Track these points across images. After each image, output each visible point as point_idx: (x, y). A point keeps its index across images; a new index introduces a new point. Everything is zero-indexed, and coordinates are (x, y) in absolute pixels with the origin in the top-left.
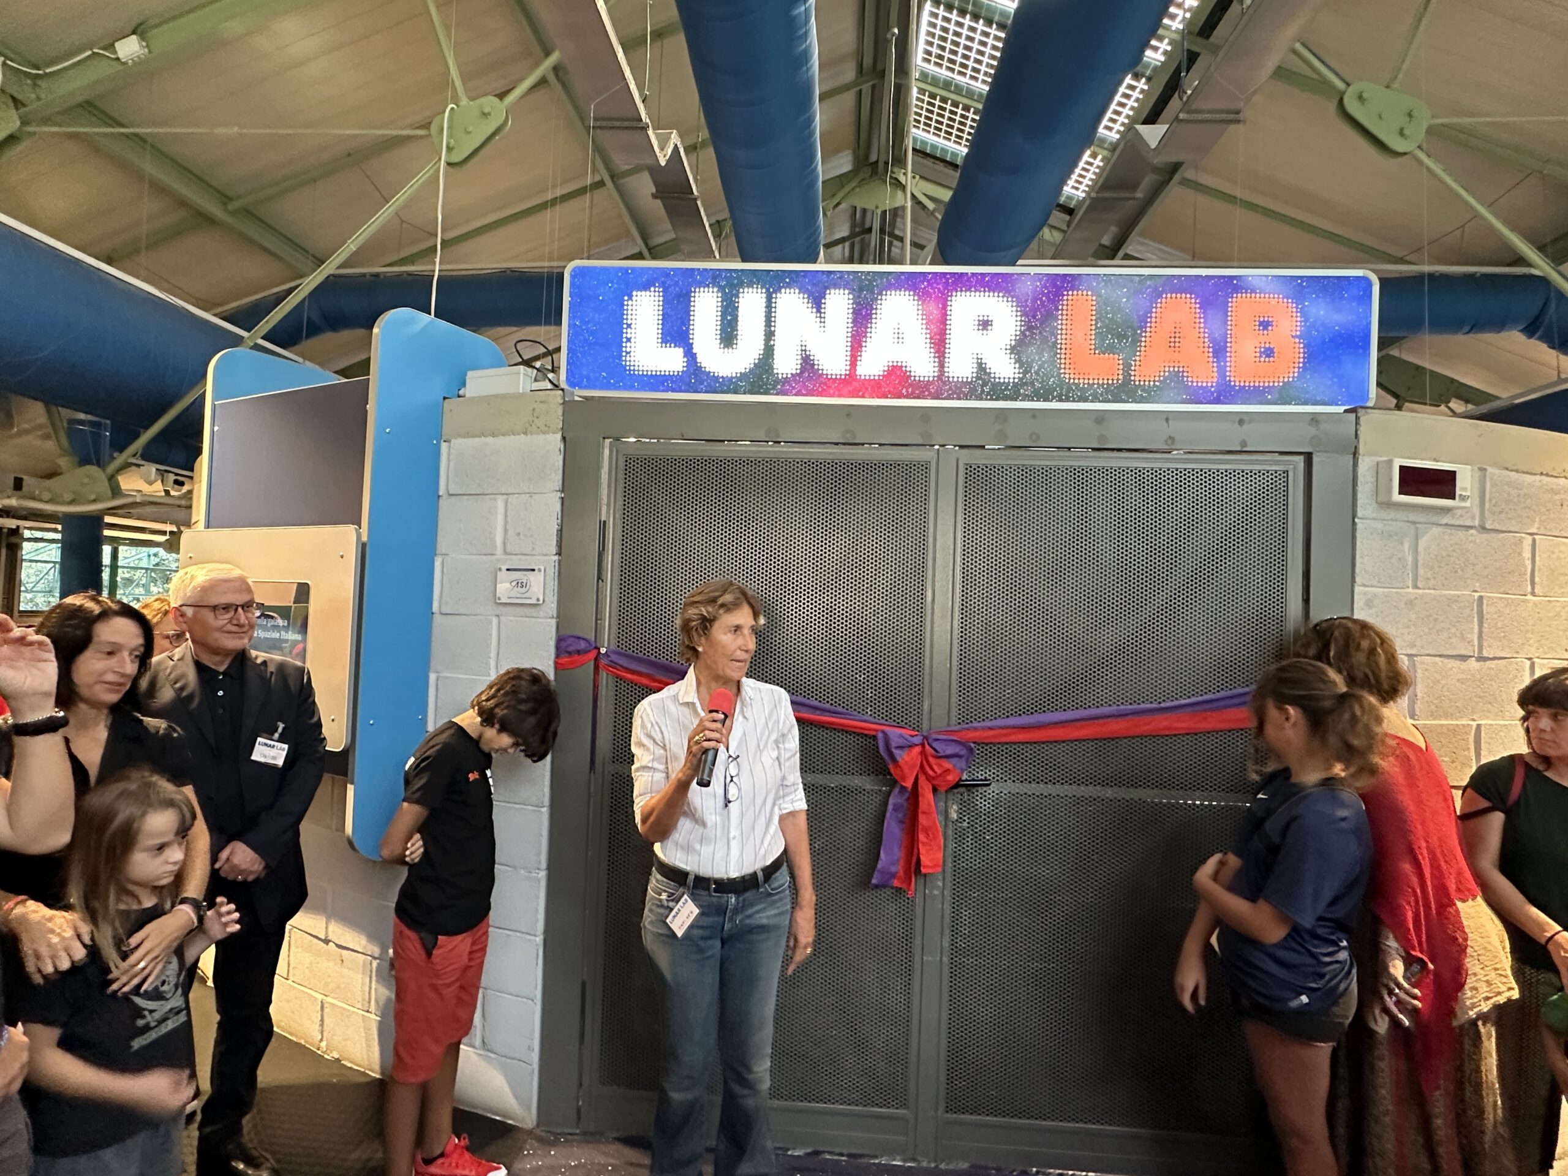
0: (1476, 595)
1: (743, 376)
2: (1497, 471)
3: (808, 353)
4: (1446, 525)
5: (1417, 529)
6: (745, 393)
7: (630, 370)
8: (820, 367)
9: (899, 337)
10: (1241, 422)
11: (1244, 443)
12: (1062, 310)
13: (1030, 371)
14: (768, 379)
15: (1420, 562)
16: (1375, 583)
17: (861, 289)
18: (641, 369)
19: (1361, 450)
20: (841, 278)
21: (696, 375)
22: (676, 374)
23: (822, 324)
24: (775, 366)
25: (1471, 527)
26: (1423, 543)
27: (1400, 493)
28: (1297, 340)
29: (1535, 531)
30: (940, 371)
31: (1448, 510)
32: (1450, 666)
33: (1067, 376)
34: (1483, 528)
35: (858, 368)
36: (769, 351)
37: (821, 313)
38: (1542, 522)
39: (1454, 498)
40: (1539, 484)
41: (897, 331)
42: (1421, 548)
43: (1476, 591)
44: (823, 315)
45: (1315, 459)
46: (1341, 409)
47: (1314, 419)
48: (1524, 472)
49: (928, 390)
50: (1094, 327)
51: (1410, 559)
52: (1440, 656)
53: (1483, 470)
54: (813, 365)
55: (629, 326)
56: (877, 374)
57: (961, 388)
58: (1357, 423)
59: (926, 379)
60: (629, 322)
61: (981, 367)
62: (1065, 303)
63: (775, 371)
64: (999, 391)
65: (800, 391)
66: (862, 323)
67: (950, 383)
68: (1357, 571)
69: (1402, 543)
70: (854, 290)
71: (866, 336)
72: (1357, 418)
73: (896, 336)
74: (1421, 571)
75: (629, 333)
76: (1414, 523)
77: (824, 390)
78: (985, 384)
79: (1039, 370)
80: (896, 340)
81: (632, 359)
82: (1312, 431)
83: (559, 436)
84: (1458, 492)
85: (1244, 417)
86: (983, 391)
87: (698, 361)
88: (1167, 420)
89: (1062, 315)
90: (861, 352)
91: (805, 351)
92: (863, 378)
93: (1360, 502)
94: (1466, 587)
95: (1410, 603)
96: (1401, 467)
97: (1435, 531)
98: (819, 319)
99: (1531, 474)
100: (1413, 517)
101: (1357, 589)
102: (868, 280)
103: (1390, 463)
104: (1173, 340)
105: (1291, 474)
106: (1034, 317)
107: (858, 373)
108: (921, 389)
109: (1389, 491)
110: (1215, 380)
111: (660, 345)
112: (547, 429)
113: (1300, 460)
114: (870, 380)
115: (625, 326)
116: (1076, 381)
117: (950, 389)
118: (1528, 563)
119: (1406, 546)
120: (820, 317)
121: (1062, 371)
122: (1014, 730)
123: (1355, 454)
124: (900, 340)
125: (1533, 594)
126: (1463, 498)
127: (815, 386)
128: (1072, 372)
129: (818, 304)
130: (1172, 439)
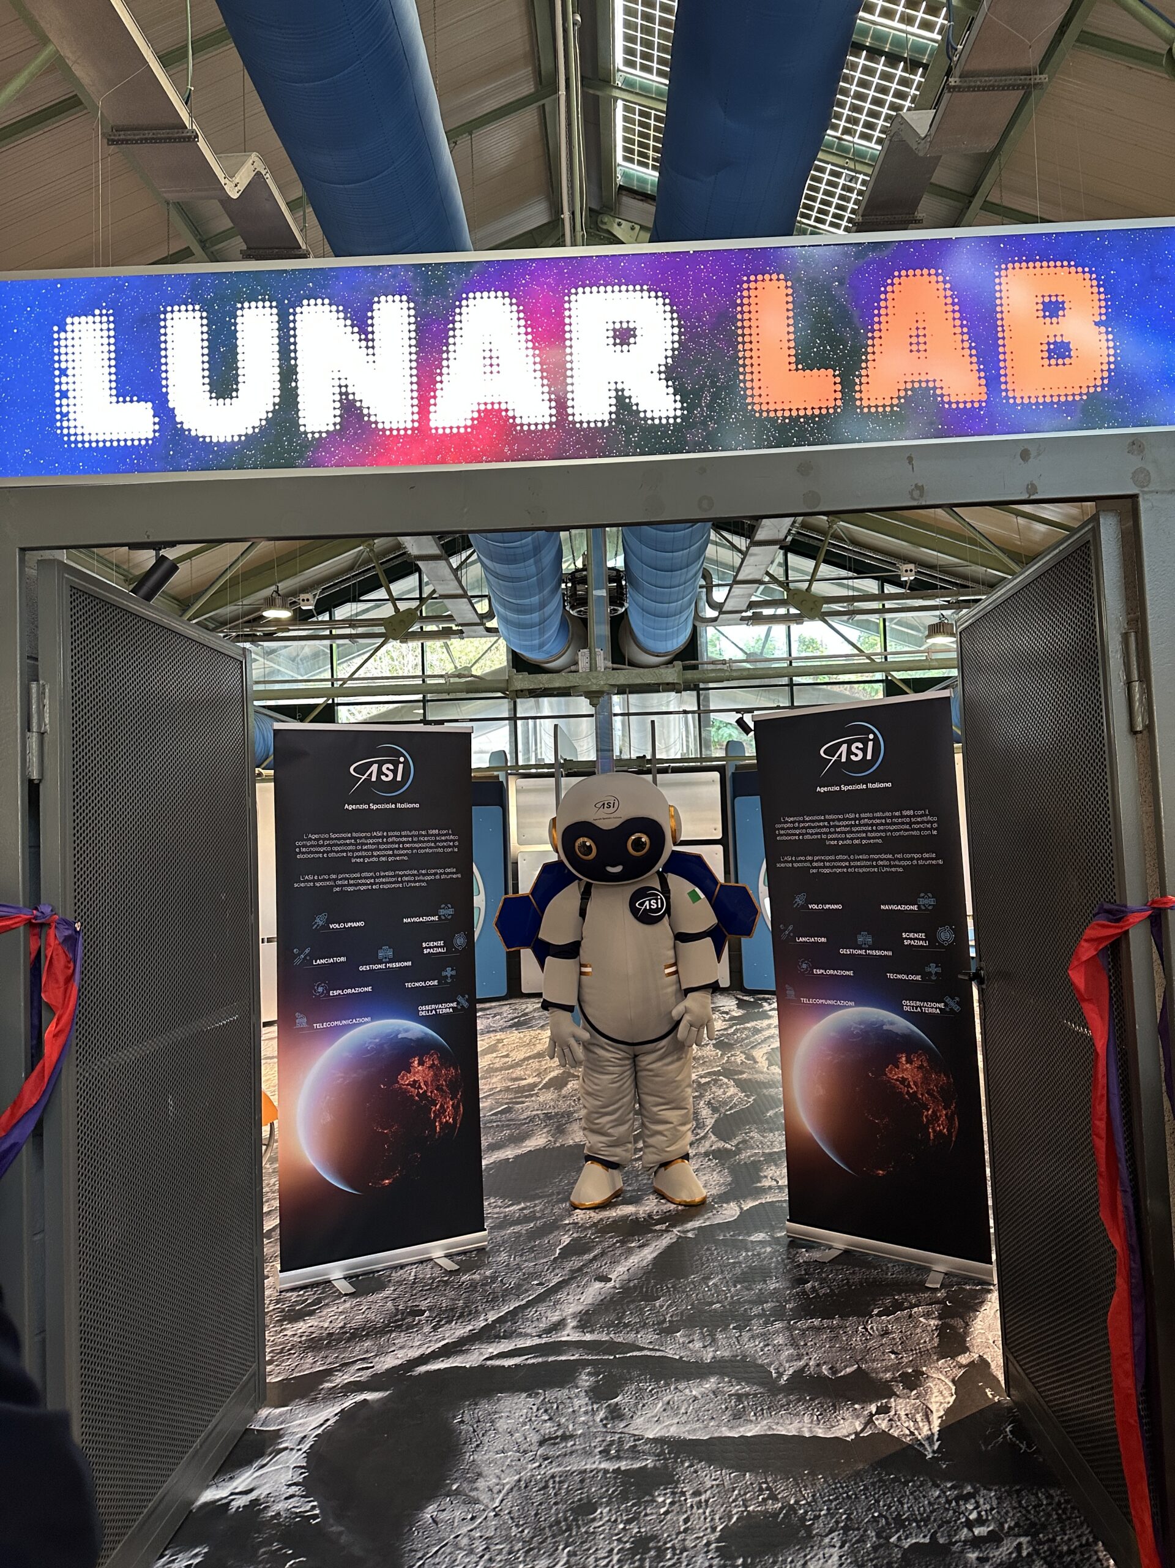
1: (250, 440)
3: (351, 397)
7: (69, 442)
8: (373, 419)
9: (491, 362)
12: (742, 305)
13: (699, 405)
14: (290, 442)
17: (427, 292)
18: (86, 438)
20: (394, 276)
21: (176, 444)
22: (143, 443)
23: (370, 351)
24: (301, 421)
33: (757, 408)
35: (431, 416)
36: (288, 397)
37: (366, 333)
41: (488, 354)
44: (370, 336)
45: (1142, 505)
47: (1135, 444)
49: (544, 445)
50: (792, 329)
54: (362, 415)
55: (64, 372)
56: (462, 424)
59: (540, 427)
61: (622, 403)
62: (745, 293)
63: (302, 429)
64: (653, 436)
65: (342, 458)
66: (432, 346)
67: (578, 431)
70: (417, 294)
71: (441, 367)
73: (488, 361)
75: (64, 383)
77: (381, 455)
79: (713, 400)
81: (72, 424)
82: (1134, 462)
85: (1028, 447)
86: (628, 442)
88: (910, 460)
89: (742, 312)
90: (435, 391)
91: (347, 394)
92: (440, 431)
98: (364, 344)
102: (439, 278)
104: (914, 340)
107: (432, 424)
111: (114, 399)
114: (452, 435)
116: (772, 414)
117: (578, 442)
120: (367, 340)
124: (495, 369)
127: (366, 449)
128: (764, 400)
129: (361, 323)
130: (920, 488)
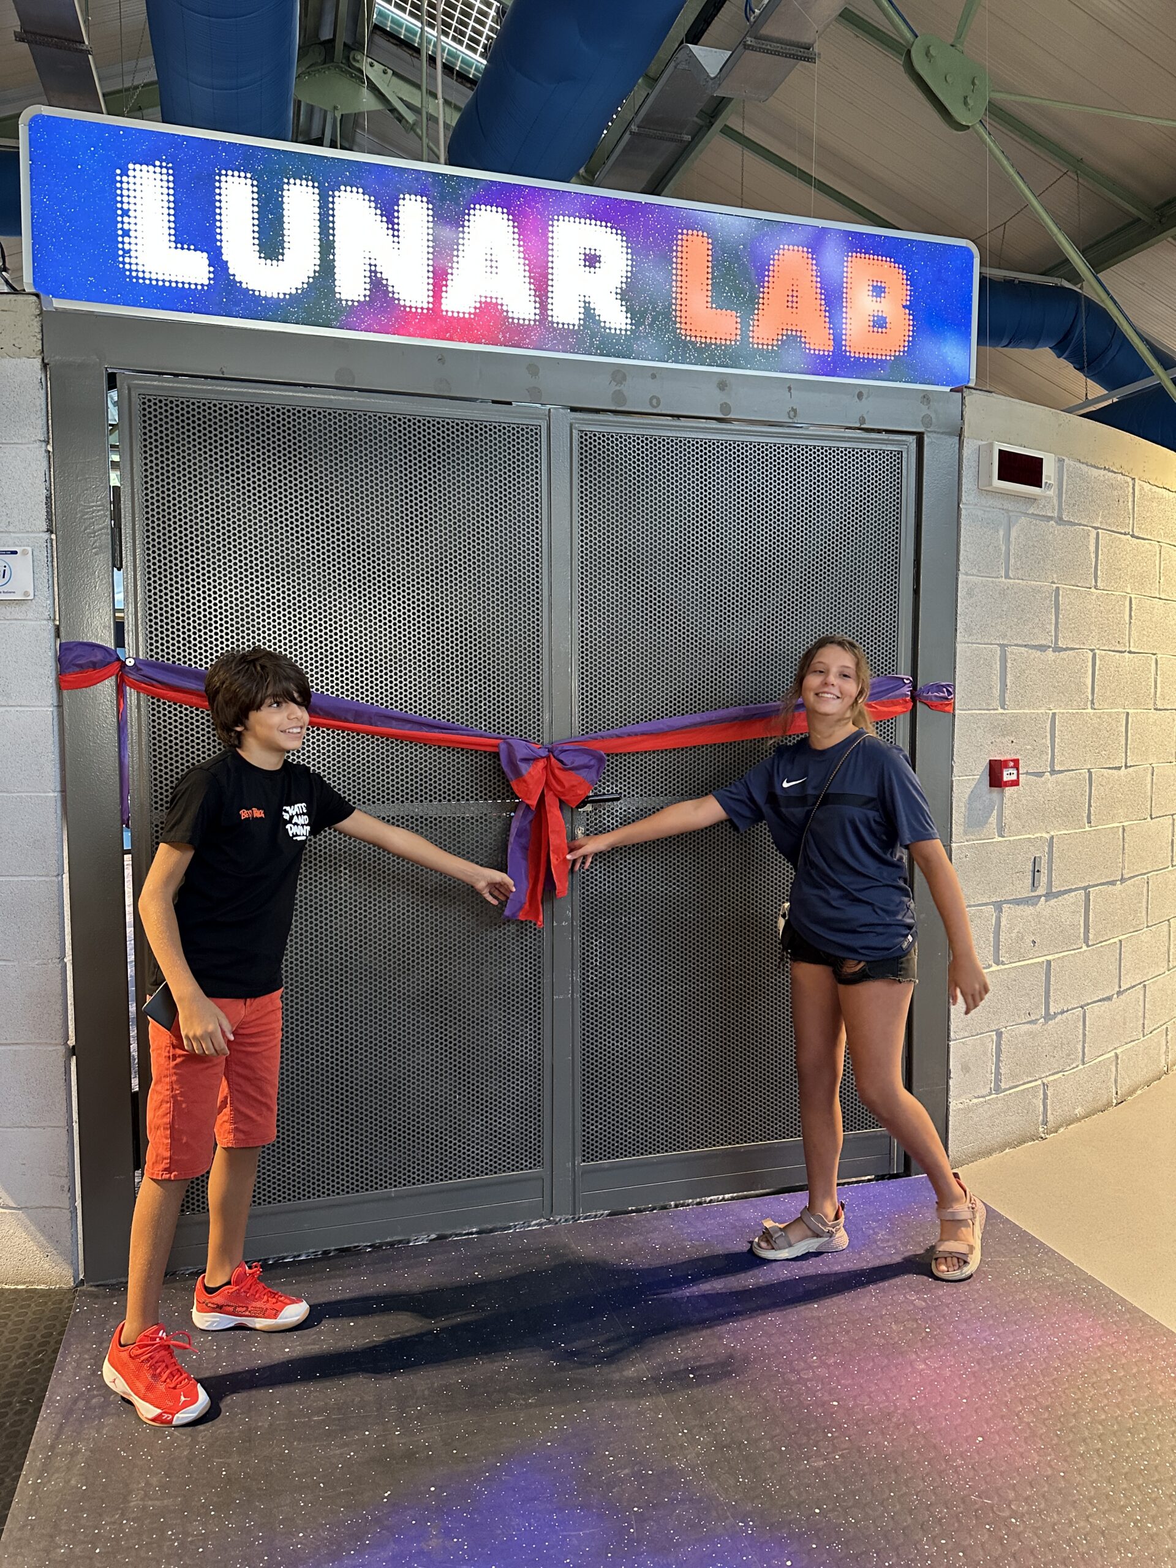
0: (1055, 586)
2: (1072, 463)
3: (379, 275)
4: (1033, 514)
5: (1009, 517)
6: (297, 323)
7: (131, 277)
8: (396, 296)
9: (492, 264)
10: (860, 396)
11: (862, 420)
14: (328, 305)
15: (1011, 552)
16: (975, 571)
17: (443, 199)
18: (147, 276)
19: (966, 433)
20: (417, 179)
21: (229, 293)
22: (199, 287)
23: (396, 239)
24: (337, 289)
25: (1051, 518)
26: (1013, 534)
27: (999, 478)
28: (907, 311)
29: (1098, 525)
31: (1032, 500)
32: (1032, 657)
33: (683, 332)
34: (1060, 520)
35: (443, 301)
36: (326, 269)
37: (393, 224)
39: (1040, 487)
41: (489, 257)
42: (1012, 539)
43: (1053, 582)
44: (396, 227)
45: (926, 440)
46: (948, 389)
47: (926, 397)
49: (529, 337)
50: (710, 276)
51: (1003, 548)
52: (1025, 646)
53: (1061, 461)
54: (386, 291)
56: (467, 311)
57: (567, 337)
58: (963, 404)
59: (527, 322)
60: (126, 206)
61: (588, 312)
62: (679, 243)
63: (338, 296)
65: (369, 325)
67: (555, 329)
68: (961, 559)
69: (998, 531)
70: (434, 198)
72: (963, 398)
73: (489, 263)
74: (1012, 561)
76: (1008, 511)
77: (401, 325)
80: (489, 270)
81: (133, 261)
82: (924, 410)
83: (37, 363)
84: (1044, 481)
85: (862, 390)
86: (592, 343)
87: (231, 271)
88: (790, 388)
89: (677, 257)
90: (447, 280)
91: (376, 272)
92: (450, 314)
93: (964, 487)
94: (1046, 578)
95: (1003, 593)
96: (1000, 451)
97: (1023, 520)
98: (391, 232)
99: (1097, 468)
100: (1008, 505)
101: (961, 578)
102: (452, 187)
103: (991, 445)
104: (790, 299)
105: (904, 455)
106: (646, 257)
107: (444, 307)
108: (517, 333)
109: (991, 477)
110: (831, 349)
111: (173, 245)
112: (17, 352)
113: (912, 439)
115: (120, 212)
117: (555, 338)
118: (1093, 556)
119: (1001, 533)
120: (393, 229)
121: (678, 325)
122: (645, 737)
123: (960, 436)
124: (494, 270)
126: (1050, 486)
127: (389, 320)
128: (688, 327)
129: (389, 214)
130: (795, 410)
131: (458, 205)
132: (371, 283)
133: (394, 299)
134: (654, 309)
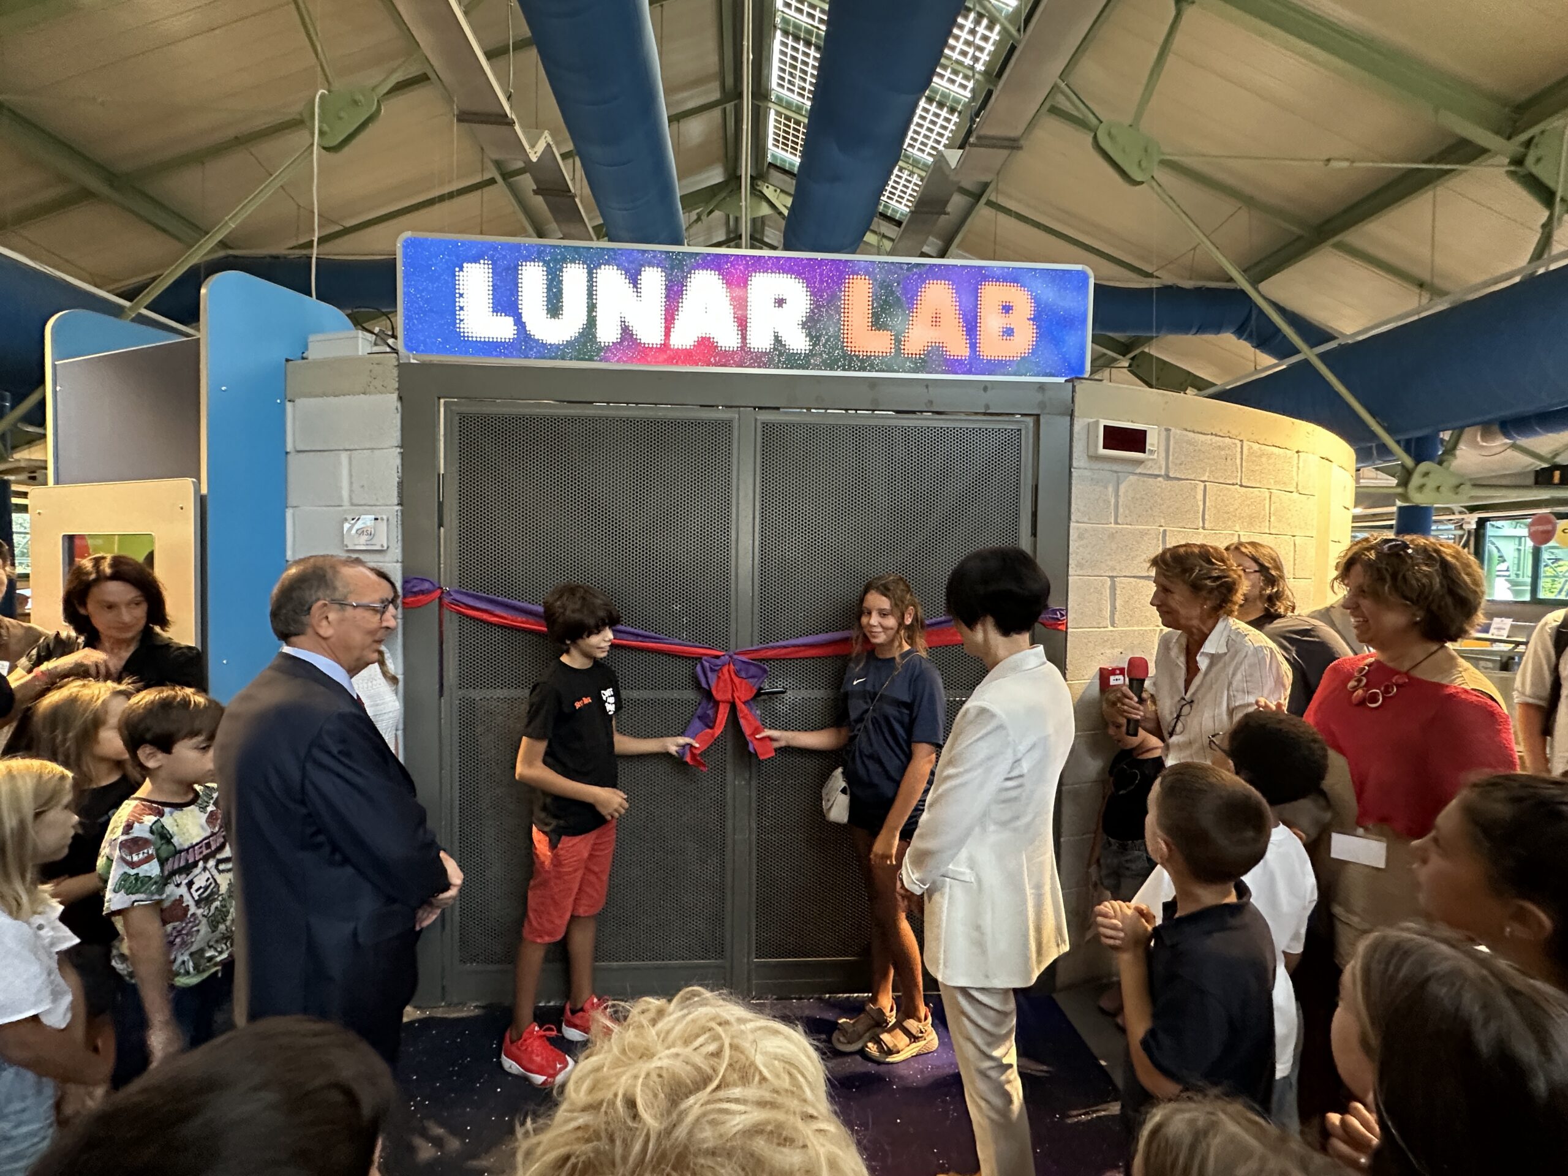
0: (1162, 529)
1: (569, 344)
2: (1178, 432)
3: (627, 324)
4: (1140, 474)
5: (1118, 478)
6: (571, 359)
7: (464, 337)
8: (638, 337)
10: (985, 389)
11: (987, 406)
12: (845, 291)
13: (819, 344)
14: (591, 346)
15: (1120, 503)
16: (1086, 520)
17: (672, 268)
18: (474, 335)
19: (1076, 414)
20: (654, 257)
21: (526, 342)
22: (507, 340)
23: (639, 298)
24: (598, 336)
25: (1159, 476)
26: (1122, 488)
27: (1104, 447)
28: (1031, 322)
29: (1206, 479)
30: (742, 342)
31: (1140, 462)
32: (1140, 585)
33: (849, 349)
34: (1167, 477)
35: (671, 338)
36: (591, 322)
37: (637, 288)
38: (1211, 472)
39: (1144, 452)
40: (1210, 442)
41: (705, 306)
42: (1121, 493)
43: (1161, 526)
44: (639, 290)
45: (1042, 420)
46: (1062, 380)
47: (1042, 387)
48: (1198, 433)
49: (733, 359)
50: (870, 307)
51: (1113, 501)
52: (1134, 577)
53: (1168, 430)
54: (632, 334)
55: (461, 295)
56: (688, 344)
57: (761, 357)
58: (1074, 391)
59: (731, 349)
60: (461, 292)
61: (777, 340)
62: (847, 285)
63: (598, 340)
64: (793, 359)
65: (621, 358)
66: (674, 299)
67: (752, 353)
68: (1073, 510)
69: (1106, 488)
70: (666, 268)
71: (678, 310)
72: (1074, 387)
73: (704, 310)
74: (1121, 510)
75: (461, 302)
76: (1116, 472)
77: (642, 357)
78: (781, 354)
79: (826, 343)
80: (704, 314)
81: (466, 326)
82: (1039, 397)
83: (395, 396)
84: (1148, 447)
85: (987, 384)
86: (779, 361)
87: (528, 329)
88: (927, 387)
89: (844, 295)
90: (674, 324)
91: (624, 322)
92: (676, 347)
93: (1075, 455)
94: (1154, 523)
95: (1112, 536)
96: (1105, 426)
97: (1132, 478)
98: (635, 294)
99: (1204, 434)
100: (1115, 467)
101: (1072, 525)
102: (679, 260)
103: (1097, 423)
104: (934, 319)
105: (1023, 432)
106: (821, 296)
107: (672, 343)
108: (726, 357)
109: (1096, 446)
110: (968, 354)
111: (491, 314)
112: (384, 390)
113: (1030, 421)
114: (683, 350)
115: (457, 295)
116: (857, 353)
117: (752, 358)
118: (1201, 503)
119: (1110, 489)
120: (637, 292)
121: (845, 344)
122: (803, 648)
123: (1072, 416)
124: (708, 314)
125: (1203, 528)
126: (1152, 452)
127: (634, 353)
128: (852, 345)
129: (634, 280)
130: (931, 402)
131: (684, 272)
132: (622, 329)
133: (636, 339)
134: (827, 334)
